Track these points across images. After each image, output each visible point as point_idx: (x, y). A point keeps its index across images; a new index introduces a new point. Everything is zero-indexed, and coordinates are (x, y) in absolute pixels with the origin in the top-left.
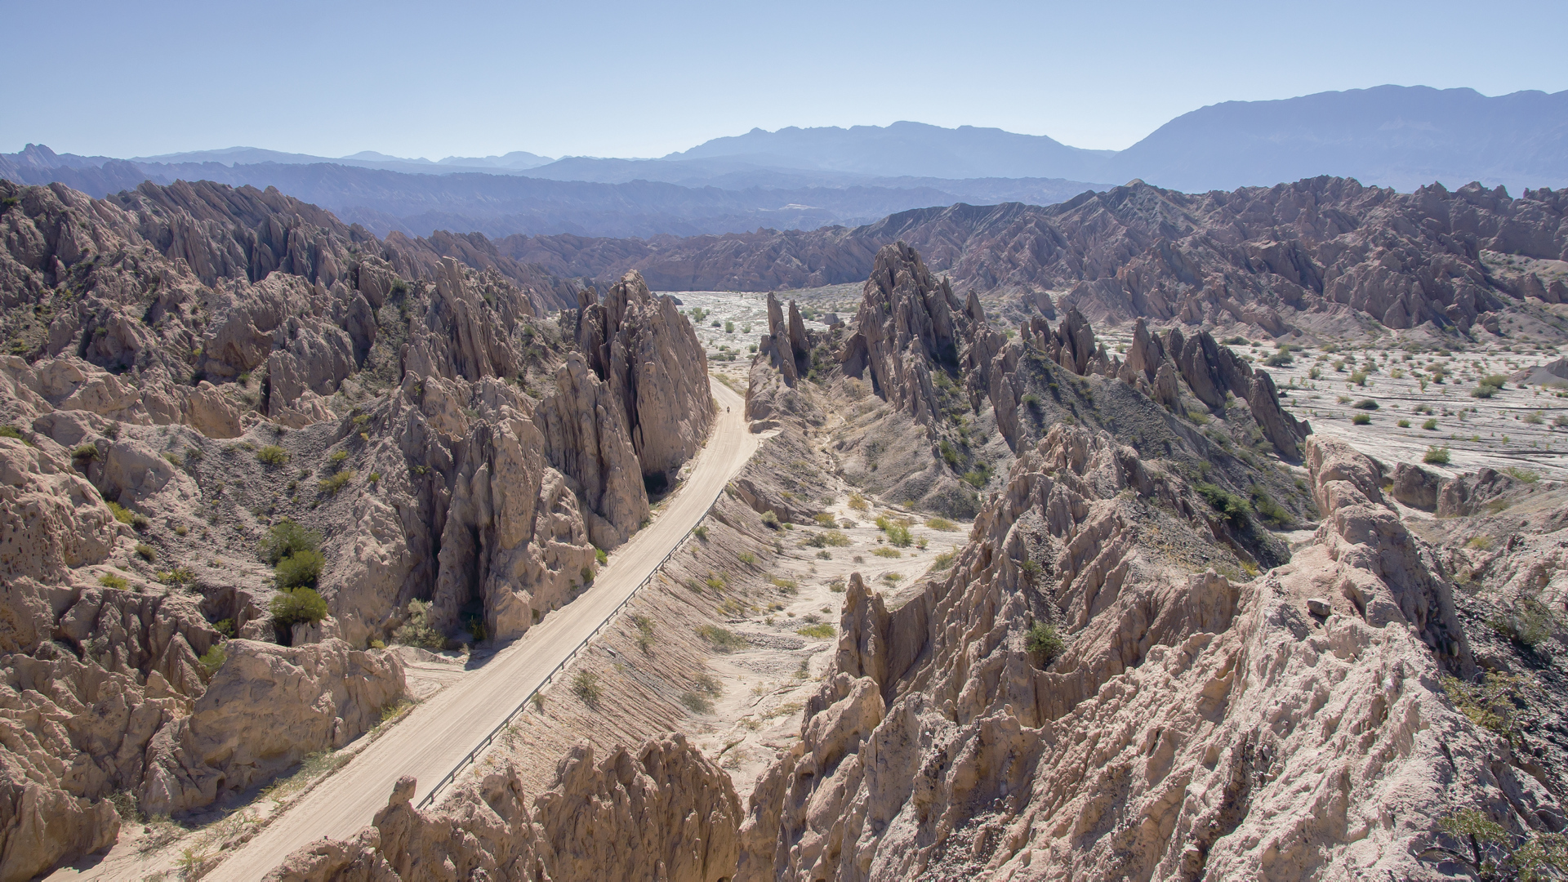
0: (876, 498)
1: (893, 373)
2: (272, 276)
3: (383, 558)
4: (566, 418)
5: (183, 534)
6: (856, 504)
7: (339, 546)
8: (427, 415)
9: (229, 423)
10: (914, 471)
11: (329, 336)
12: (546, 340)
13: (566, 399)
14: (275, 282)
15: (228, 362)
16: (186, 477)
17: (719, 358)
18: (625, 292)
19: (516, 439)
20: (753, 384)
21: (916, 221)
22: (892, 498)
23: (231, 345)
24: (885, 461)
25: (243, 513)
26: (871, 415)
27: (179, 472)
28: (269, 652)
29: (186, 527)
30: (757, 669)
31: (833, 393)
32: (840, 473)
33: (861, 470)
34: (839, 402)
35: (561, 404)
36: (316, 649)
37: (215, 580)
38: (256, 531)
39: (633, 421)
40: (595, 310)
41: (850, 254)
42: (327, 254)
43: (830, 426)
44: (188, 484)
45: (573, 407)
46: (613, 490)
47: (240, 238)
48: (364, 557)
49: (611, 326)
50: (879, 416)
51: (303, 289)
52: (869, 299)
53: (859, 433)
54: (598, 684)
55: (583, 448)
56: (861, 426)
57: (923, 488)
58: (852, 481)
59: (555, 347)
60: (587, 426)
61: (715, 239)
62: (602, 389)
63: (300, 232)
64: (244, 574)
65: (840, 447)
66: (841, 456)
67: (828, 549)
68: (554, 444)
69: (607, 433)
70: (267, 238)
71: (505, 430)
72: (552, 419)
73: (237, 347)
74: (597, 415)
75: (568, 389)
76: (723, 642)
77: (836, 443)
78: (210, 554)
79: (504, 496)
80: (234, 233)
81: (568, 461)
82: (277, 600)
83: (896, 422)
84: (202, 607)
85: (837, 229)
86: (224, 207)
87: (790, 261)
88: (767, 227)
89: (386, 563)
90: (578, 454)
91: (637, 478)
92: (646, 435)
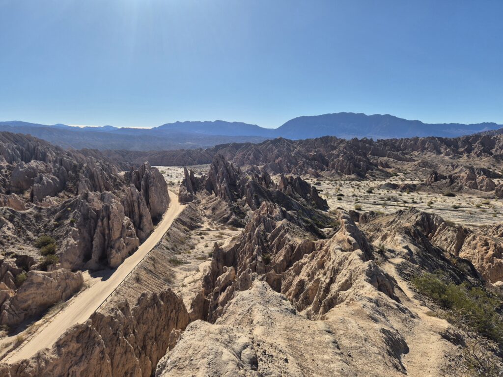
0: (215, 222)
1: (219, 188)
2: (32, 161)
3: (76, 244)
4: (129, 202)
5: (9, 240)
6: (210, 224)
7: (61, 241)
8: (89, 202)
9: (21, 206)
10: (225, 215)
11: (52, 179)
12: (120, 180)
13: (129, 197)
14: (33, 163)
15: (18, 187)
16: (9, 223)
17: (170, 184)
18: (145, 167)
19: (116, 208)
20: (181, 191)
21: (223, 148)
22: (220, 222)
23: (19, 182)
24: (217, 212)
25: (29, 233)
26: (213, 200)
27: (7, 221)
28: (42, 274)
29: (10, 238)
30: (185, 270)
31: (202, 194)
32: (205, 215)
33: (211, 215)
34: (204, 196)
35: (128, 198)
36: (57, 272)
37: (21, 253)
38: (34, 238)
39: (148, 203)
40: (136, 172)
41: (205, 156)
42: (49, 154)
43: (202, 203)
44: (10, 225)
45: (132, 200)
46: (143, 222)
47: (18, 149)
48: (70, 244)
49: (140, 176)
50: (215, 200)
51: (43, 165)
52: (212, 169)
53: (210, 204)
54: (142, 277)
55: (135, 211)
56: (211, 203)
57: (228, 218)
58: (209, 217)
59: (123, 182)
60: (136, 204)
61: (167, 152)
62: (140, 194)
63: (39, 148)
64: (30, 251)
65: (205, 209)
66: (205, 211)
67: (203, 236)
68: (126, 210)
69: (141, 206)
70: (28, 149)
71: (113, 206)
72: (125, 203)
73: (21, 183)
74: (139, 201)
75: (130, 194)
76: (177, 263)
77: (204, 207)
78: (19, 246)
79: (113, 225)
80: (16, 148)
81: (130, 213)
82: (41, 259)
83: (220, 202)
84: (16, 262)
85: (201, 150)
86: (12, 139)
87: (188, 158)
88: (181, 149)
89: (77, 246)
90: (133, 212)
91: (150, 218)
92: (151, 207)
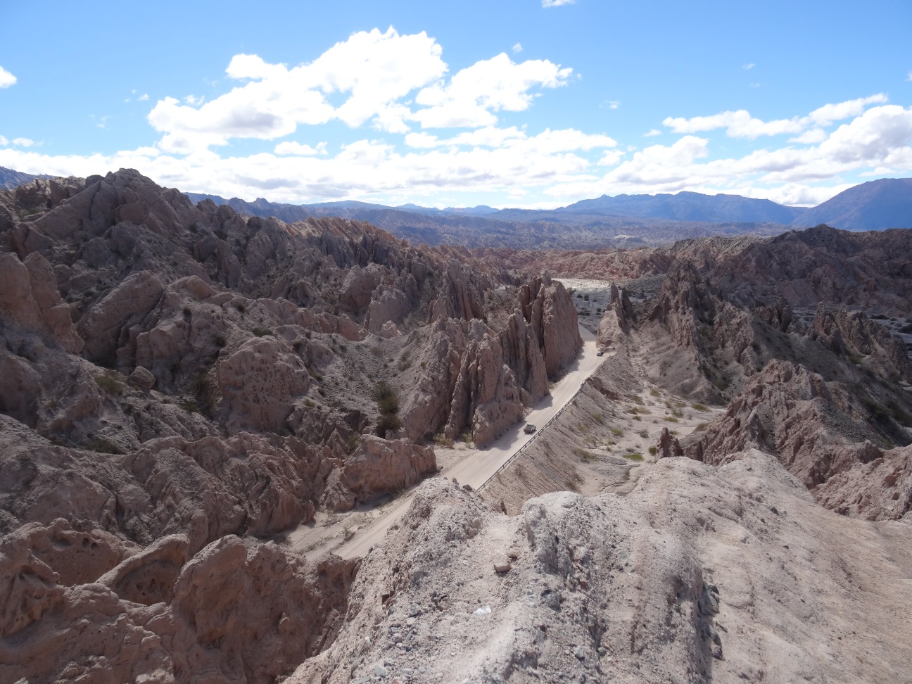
0: (665, 391)
3: (426, 402)
4: (511, 341)
5: (337, 384)
6: (654, 393)
7: (407, 395)
10: (687, 378)
11: (396, 294)
12: (498, 302)
13: (512, 332)
14: (372, 268)
16: (339, 358)
17: (582, 314)
19: (490, 350)
22: (673, 392)
24: (670, 372)
25: (363, 376)
26: (664, 348)
27: (336, 356)
28: (380, 441)
29: (339, 381)
30: (602, 472)
31: (643, 335)
32: (646, 377)
33: (657, 376)
34: (646, 340)
35: (510, 334)
36: (399, 442)
37: (351, 406)
38: (370, 385)
39: (542, 344)
43: (641, 352)
44: (340, 361)
45: (515, 336)
46: (533, 377)
48: (418, 401)
50: (669, 348)
51: (384, 271)
53: (658, 356)
54: (526, 472)
55: (519, 356)
56: (659, 353)
57: (692, 387)
58: (653, 381)
59: (502, 305)
62: (530, 328)
64: (364, 405)
65: (646, 363)
66: (647, 368)
67: (639, 415)
68: (505, 352)
69: (531, 349)
71: (486, 345)
72: (505, 341)
74: (527, 340)
75: (513, 326)
76: (586, 458)
77: (645, 361)
78: (349, 394)
79: (484, 377)
81: (513, 360)
82: (379, 418)
83: (676, 352)
84: (345, 418)
89: (428, 404)
90: (516, 358)
91: (544, 372)
92: (548, 352)
